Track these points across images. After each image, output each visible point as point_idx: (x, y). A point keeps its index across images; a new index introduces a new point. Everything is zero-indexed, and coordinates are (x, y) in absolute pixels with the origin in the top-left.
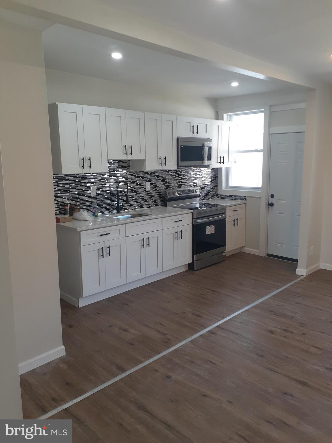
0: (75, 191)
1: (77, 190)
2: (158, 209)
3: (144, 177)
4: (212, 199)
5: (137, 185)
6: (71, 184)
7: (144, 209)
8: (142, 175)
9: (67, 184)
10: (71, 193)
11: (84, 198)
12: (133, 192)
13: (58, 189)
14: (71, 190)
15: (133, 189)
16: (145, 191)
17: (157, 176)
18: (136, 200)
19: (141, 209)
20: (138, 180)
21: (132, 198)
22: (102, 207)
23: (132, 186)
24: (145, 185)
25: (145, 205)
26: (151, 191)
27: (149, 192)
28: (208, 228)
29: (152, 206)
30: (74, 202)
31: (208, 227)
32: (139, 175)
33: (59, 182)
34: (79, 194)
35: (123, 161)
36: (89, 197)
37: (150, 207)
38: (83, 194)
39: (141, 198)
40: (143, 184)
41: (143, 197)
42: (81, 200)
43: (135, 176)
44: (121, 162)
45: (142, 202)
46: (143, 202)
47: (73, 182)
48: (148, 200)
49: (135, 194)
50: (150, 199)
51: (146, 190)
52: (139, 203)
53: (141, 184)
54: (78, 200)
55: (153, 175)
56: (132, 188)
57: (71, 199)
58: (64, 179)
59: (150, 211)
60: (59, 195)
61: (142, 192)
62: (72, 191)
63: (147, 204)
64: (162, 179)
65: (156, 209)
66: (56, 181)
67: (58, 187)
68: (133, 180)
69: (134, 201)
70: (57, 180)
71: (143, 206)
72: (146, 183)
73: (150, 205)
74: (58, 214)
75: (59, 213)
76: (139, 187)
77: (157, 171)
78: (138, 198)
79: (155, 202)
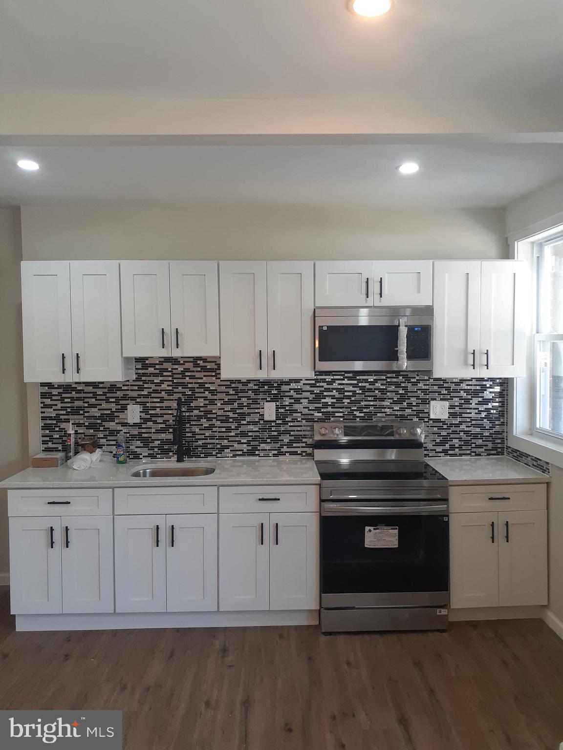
0: (96, 412)
1: (99, 410)
2: (299, 463)
3: (260, 392)
4: (491, 456)
5: (241, 406)
6: (86, 400)
7: (258, 458)
8: (256, 387)
9: (79, 399)
10: (86, 414)
11: (112, 425)
12: (231, 420)
13: (61, 407)
14: (86, 410)
15: (231, 414)
16: (262, 422)
17: (297, 391)
18: (237, 439)
19: (251, 458)
20: (243, 397)
21: (227, 434)
22: (151, 445)
23: (228, 408)
24: (263, 408)
25: (262, 450)
26: (280, 422)
27: (273, 424)
28: (370, 531)
29: (280, 453)
30: (92, 431)
31: (372, 528)
32: (246, 388)
33: (64, 395)
34: (103, 418)
35: (206, 359)
36: (125, 425)
37: (274, 455)
38: (111, 417)
39: (250, 434)
40: (258, 406)
41: (257, 434)
42: (106, 429)
43: (235, 389)
44: (201, 360)
45: (252, 443)
46: (257, 443)
47: (91, 395)
48: (269, 440)
49: (236, 425)
50: (275, 439)
51: (263, 419)
52: (245, 445)
53: (252, 406)
54: (99, 428)
55: (285, 388)
56: (228, 413)
57: (87, 426)
58: (75, 389)
59: (275, 464)
60: (62, 417)
61: (255, 423)
62: (89, 412)
63: (268, 447)
64: (312, 397)
65: (295, 462)
66: (58, 393)
67: (61, 403)
68: (230, 397)
69: (230, 439)
70: (61, 390)
71: (257, 452)
72: (266, 403)
73: (276, 452)
74: (60, 450)
75: (62, 448)
76: (245, 410)
77: (297, 381)
78: (244, 434)
79: (289, 445)
